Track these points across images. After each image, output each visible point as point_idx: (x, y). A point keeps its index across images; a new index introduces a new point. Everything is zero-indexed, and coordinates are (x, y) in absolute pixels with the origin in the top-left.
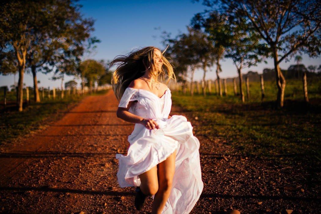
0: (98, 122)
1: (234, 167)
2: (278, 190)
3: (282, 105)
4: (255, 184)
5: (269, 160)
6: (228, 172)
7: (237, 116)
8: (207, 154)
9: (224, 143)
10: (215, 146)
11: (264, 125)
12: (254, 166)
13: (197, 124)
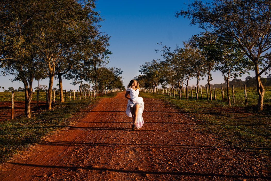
0: (115, 120)
1: (225, 156)
2: (257, 172)
4: (241, 168)
5: (251, 152)
6: (221, 159)
7: (225, 117)
8: (204, 146)
9: (216, 139)
10: (209, 140)
11: (247, 125)
12: (240, 156)
13: (194, 123)
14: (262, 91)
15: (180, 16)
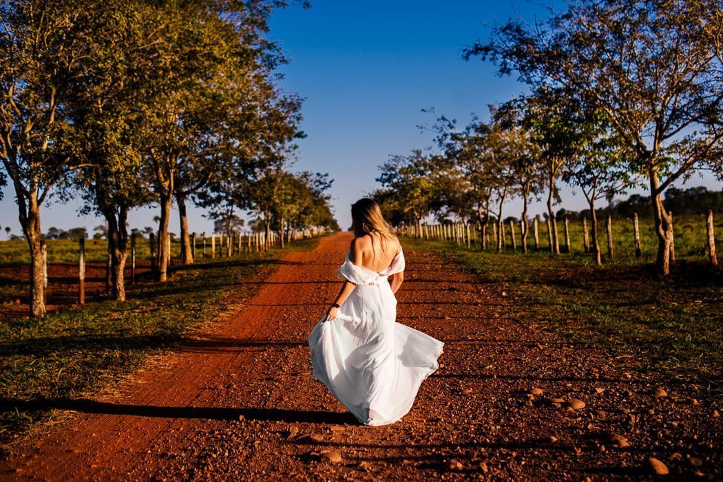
0: (326, 299)
1: (549, 356)
2: (598, 375)
3: (667, 271)
4: (570, 371)
6: (539, 360)
7: (579, 290)
9: (544, 330)
10: (528, 332)
12: (579, 355)
13: (505, 302)
14: (665, 228)
15: (472, 56)
